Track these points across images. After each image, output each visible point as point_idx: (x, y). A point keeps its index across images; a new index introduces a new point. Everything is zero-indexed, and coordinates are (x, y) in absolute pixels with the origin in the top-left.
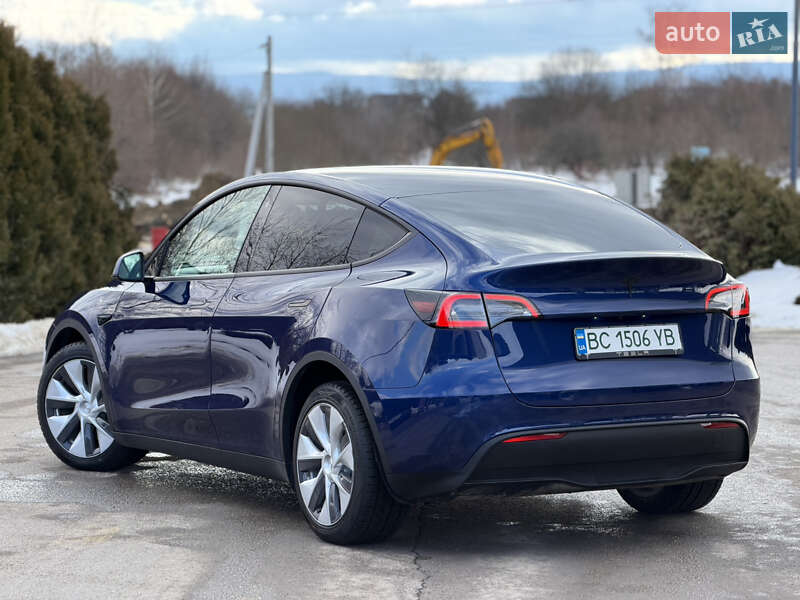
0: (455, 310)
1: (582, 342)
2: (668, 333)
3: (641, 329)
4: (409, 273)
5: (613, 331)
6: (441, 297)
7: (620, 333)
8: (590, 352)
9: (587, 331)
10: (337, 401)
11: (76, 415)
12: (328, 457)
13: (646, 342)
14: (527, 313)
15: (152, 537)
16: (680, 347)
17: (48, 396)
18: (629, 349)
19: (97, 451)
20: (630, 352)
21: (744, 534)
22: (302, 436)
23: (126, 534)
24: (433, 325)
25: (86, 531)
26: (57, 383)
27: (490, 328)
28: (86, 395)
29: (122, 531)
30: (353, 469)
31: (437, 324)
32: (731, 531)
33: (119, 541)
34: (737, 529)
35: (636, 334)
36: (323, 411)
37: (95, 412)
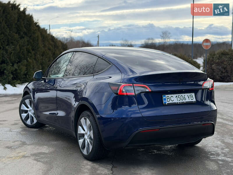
0: (124, 89)
1: (165, 99)
2: (191, 96)
3: (183, 95)
4: (110, 77)
5: (174, 96)
6: (120, 85)
7: (177, 96)
8: (167, 102)
9: (166, 96)
10: (89, 117)
11: (28, 114)
12: (86, 133)
13: (185, 99)
14: (147, 90)
15: (34, 157)
16: (195, 100)
17: (21, 109)
18: (180, 101)
19: (33, 123)
20: (180, 102)
21: (213, 156)
22: (79, 126)
23: (27, 155)
24: (117, 94)
25: (16, 154)
26: (24, 105)
27: (135, 95)
28: (31, 108)
29: (26, 154)
30: (93, 138)
31: (119, 94)
32: (208, 155)
33: (23, 159)
34: (210, 154)
35: (182, 96)
36: (85, 119)
37: (33, 113)
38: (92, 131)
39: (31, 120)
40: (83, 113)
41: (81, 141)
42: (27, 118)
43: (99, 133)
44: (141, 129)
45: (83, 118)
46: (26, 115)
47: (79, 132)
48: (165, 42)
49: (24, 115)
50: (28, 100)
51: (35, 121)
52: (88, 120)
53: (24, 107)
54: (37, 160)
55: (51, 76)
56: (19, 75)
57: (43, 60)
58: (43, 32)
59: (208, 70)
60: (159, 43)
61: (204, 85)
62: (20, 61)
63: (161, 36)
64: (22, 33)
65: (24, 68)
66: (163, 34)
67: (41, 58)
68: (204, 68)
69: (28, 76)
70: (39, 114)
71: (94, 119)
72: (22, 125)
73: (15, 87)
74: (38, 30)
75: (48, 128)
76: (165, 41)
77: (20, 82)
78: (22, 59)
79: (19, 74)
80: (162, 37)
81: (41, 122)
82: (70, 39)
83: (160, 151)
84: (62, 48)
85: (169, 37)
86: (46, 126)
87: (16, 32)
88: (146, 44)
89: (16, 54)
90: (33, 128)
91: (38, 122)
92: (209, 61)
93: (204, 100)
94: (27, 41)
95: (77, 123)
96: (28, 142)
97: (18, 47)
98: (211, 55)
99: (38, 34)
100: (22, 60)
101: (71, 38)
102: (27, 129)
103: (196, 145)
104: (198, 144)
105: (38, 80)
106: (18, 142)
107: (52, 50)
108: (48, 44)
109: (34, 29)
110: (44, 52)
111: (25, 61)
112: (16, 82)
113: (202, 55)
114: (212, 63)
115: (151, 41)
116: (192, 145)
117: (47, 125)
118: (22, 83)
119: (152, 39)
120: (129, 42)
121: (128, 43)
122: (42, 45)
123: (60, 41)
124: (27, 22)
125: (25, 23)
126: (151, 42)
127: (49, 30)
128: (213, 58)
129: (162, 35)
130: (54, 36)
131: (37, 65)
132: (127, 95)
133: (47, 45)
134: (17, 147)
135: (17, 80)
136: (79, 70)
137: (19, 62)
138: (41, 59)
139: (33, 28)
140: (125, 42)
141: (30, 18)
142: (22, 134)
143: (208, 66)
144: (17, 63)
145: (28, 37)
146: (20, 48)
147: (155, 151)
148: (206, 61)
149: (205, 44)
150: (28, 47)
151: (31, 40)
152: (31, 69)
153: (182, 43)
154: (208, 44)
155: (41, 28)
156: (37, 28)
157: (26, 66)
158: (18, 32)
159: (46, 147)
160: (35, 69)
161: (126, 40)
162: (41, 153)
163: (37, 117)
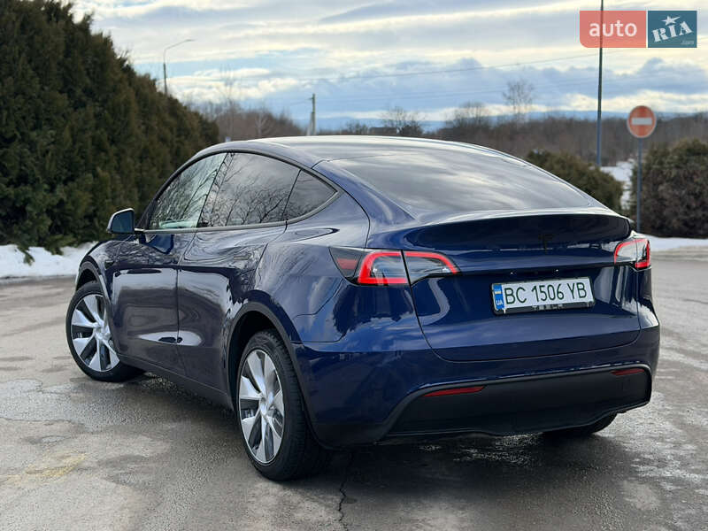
0: (377, 267)
1: (500, 297)
2: (581, 286)
3: (555, 283)
4: (335, 231)
5: (528, 285)
6: (364, 254)
7: (535, 288)
8: (507, 306)
9: (504, 286)
10: (270, 349)
11: (94, 338)
12: (263, 399)
13: (560, 295)
14: (446, 270)
15: (107, 470)
16: (592, 300)
17: (73, 323)
18: (545, 303)
19: (109, 367)
20: (545, 306)
21: (646, 467)
22: (243, 377)
23: (86, 464)
24: (354, 280)
25: (53, 460)
26: (79, 312)
27: (410, 285)
28: (100, 322)
29: (85, 460)
30: (283, 414)
31: (359, 281)
32: (633, 463)
33: (74, 476)
34: (638, 460)
35: (550, 288)
36: (260, 355)
37: (107, 336)
38: (280, 393)
39: (101, 356)
40: (255, 337)
41: (248, 422)
42: (91, 350)
43: (301, 398)
44: (427, 387)
45: (254, 353)
46: (86, 341)
47: (242, 396)
48: (519, 113)
49: (82, 342)
50: (94, 296)
51: (115, 360)
52: (268, 358)
53: (80, 319)
54: (116, 480)
55: (160, 224)
56: (70, 218)
57: (145, 174)
58: (144, 87)
59: (645, 200)
60: (499, 117)
61: (620, 253)
62: (72, 176)
63: (504, 95)
64: (79, 92)
65: (85, 199)
66: (512, 89)
67: (139, 164)
68: (634, 196)
69: (99, 222)
70: (126, 339)
71: (286, 356)
72: (76, 373)
73: (57, 256)
74: (127, 83)
75: (153, 381)
76: (517, 111)
77: (74, 239)
78: (81, 169)
79: (71, 215)
80: (509, 98)
81: (133, 365)
82: (229, 104)
83: (488, 450)
84: (201, 136)
85: (531, 100)
86: (147, 374)
87: (59, 88)
88: (459, 120)
89: (61, 157)
90: (108, 381)
91: (125, 365)
92: (648, 173)
93: (619, 300)
94: (96, 116)
95: (236, 368)
96: (91, 426)
97: (67, 134)
98: (654, 153)
99: (127, 93)
100: (80, 173)
101: (231, 102)
102: (91, 383)
103: (598, 433)
104: (602, 431)
105: (122, 236)
106: (61, 424)
107: (171, 142)
108: (158, 125)
109: (117, 78)
110: (146, 150)
111: (90, 175)
112: (61, 239)
113: (631, 155)
114: (659, 179)
115: (475, 112)
116: (587, 433)
117: (150, 374)
118: (79, 242)
119: (478, 105)
120: (408, 114)
121: (404, 117)
122: (139, 127)
123: (196, 114)
124: (96, 59)
125: (90, 62)
126: (475, 116)
127: (163, 80)
128: (661, 163)
129: (508, 95)
130: (176, 101)
131: (125, 187)
132: (386, 285)
133: (156, 128)
134: (58, 439)
135: (65, 234)
136: (246, 205)
137: (72, 179)
138: (136, 170)
139: (112, 75)
140: (396, 113)
141: (105, 44)
142: (74, 401)
143: (645, 188)
144: (65, 183)
145: (97, 104)
146: (72, 136)
147: (472, 451)
148: (638, 175)
149: (637, 121)
150: (98, 132)
151: (106, 112)
152: (106, 201)
153: (568, 116)
154: (647, 121)
155: (138, 75)
156: (125, 76)
157: (93, 190)
158: (67, 88)
159: (145, 438)
160: (118, 200)
161: (398, 110)
162: (127, 459)
163: (121, 348)
